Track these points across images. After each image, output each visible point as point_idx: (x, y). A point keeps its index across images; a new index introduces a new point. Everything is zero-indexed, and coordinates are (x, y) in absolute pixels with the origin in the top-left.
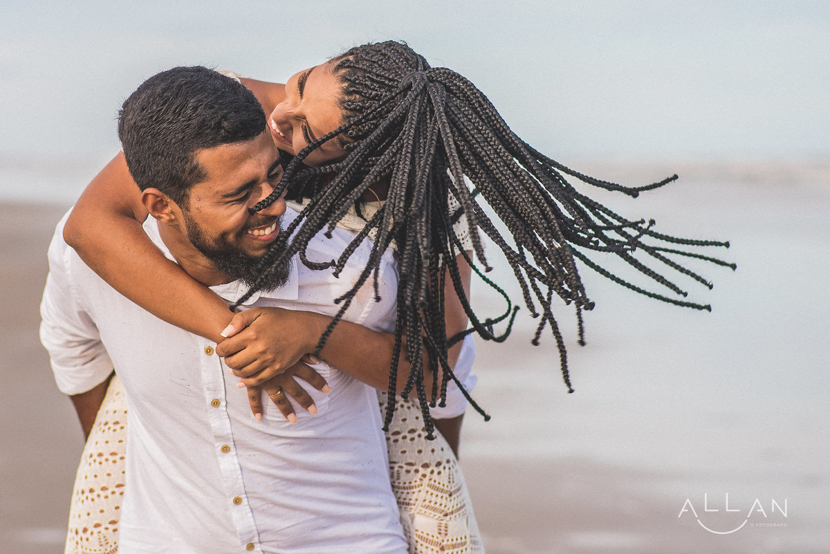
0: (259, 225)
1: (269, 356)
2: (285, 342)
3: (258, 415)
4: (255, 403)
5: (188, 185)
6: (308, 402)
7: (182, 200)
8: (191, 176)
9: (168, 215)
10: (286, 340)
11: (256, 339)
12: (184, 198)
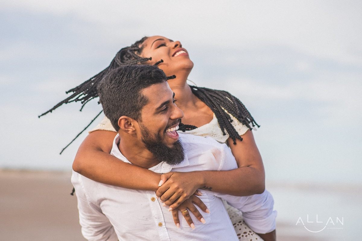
0: (173, 125)
2: (187, 183)
3: (178, 224)
4: (176, 218)
5: (141, 108)
6: (200, 216)
7: (137, 118)
8: (141, 103)
9: (131, 129)
10: (187, 182)
11: (173, 183)
12: (139, 116)
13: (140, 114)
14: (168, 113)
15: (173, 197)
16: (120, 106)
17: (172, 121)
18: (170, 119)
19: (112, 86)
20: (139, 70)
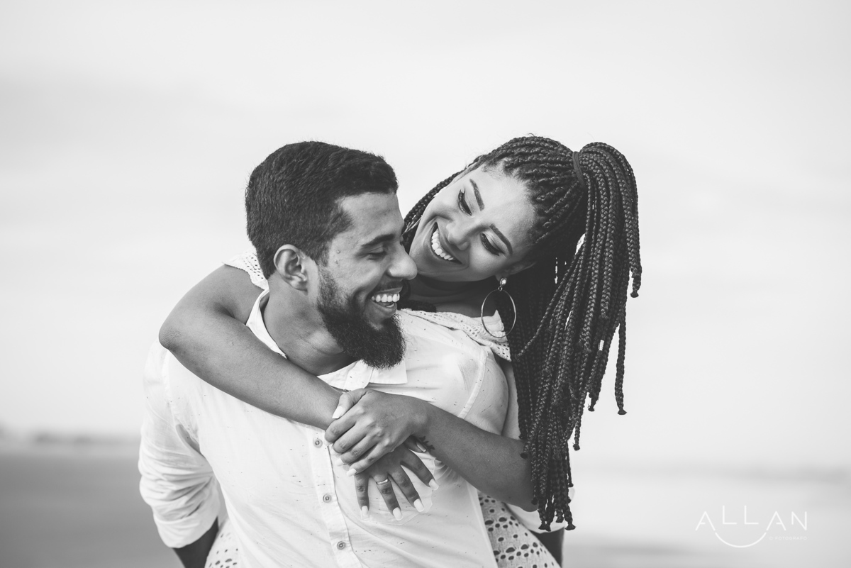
0: (389, 288)
1: (378, 430)
2: (392, 418)
3: (365, 508)
4: (361, 494)
5: (330, 237)
6: (413, 495)
7: (318, 255)
8: (334, 225)
9: (300, 277)
10: (393, 415)
11: (364, 414)
12: (323, 252)
13: (326, 249)
14: (384, 260)
15: (361, 446)
16: (288, 221)
17: (389, 280)
18: (387, 274)
19: (279, 176)
20: (345, 156)
